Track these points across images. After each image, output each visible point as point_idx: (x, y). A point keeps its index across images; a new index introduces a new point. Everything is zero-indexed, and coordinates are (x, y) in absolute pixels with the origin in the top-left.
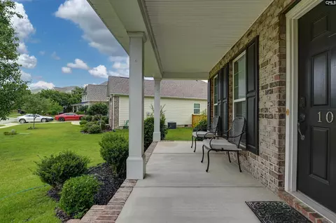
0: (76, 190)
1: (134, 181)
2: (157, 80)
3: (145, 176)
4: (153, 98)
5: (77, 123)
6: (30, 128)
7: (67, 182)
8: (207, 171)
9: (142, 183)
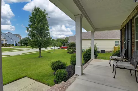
0: (59, 74)
1: (77, 75)
2: (93, 33)
3: (82, 74)
4: (91, 39)
5: (66, 49)
6: (54, 51)
7: (57, 71)
8: (114, 78)
9: (80, 77)
